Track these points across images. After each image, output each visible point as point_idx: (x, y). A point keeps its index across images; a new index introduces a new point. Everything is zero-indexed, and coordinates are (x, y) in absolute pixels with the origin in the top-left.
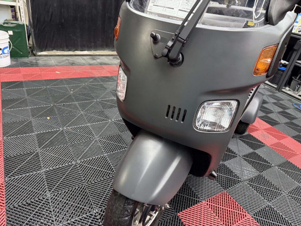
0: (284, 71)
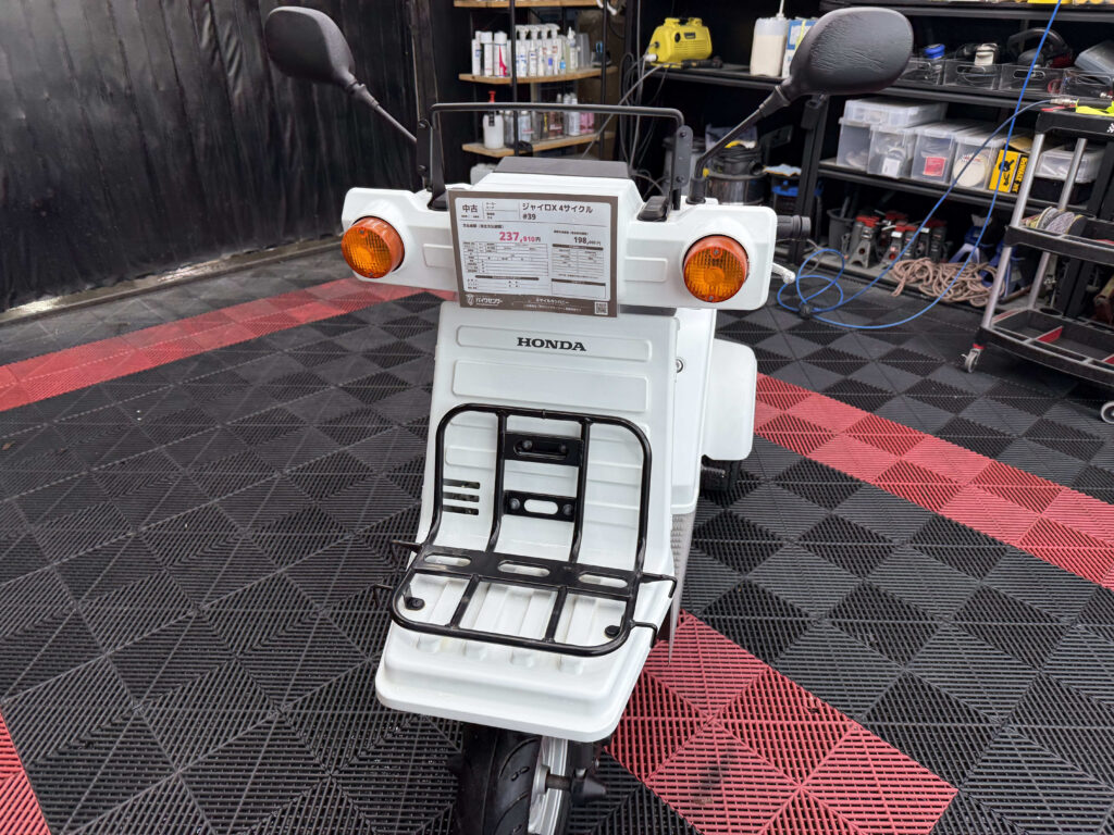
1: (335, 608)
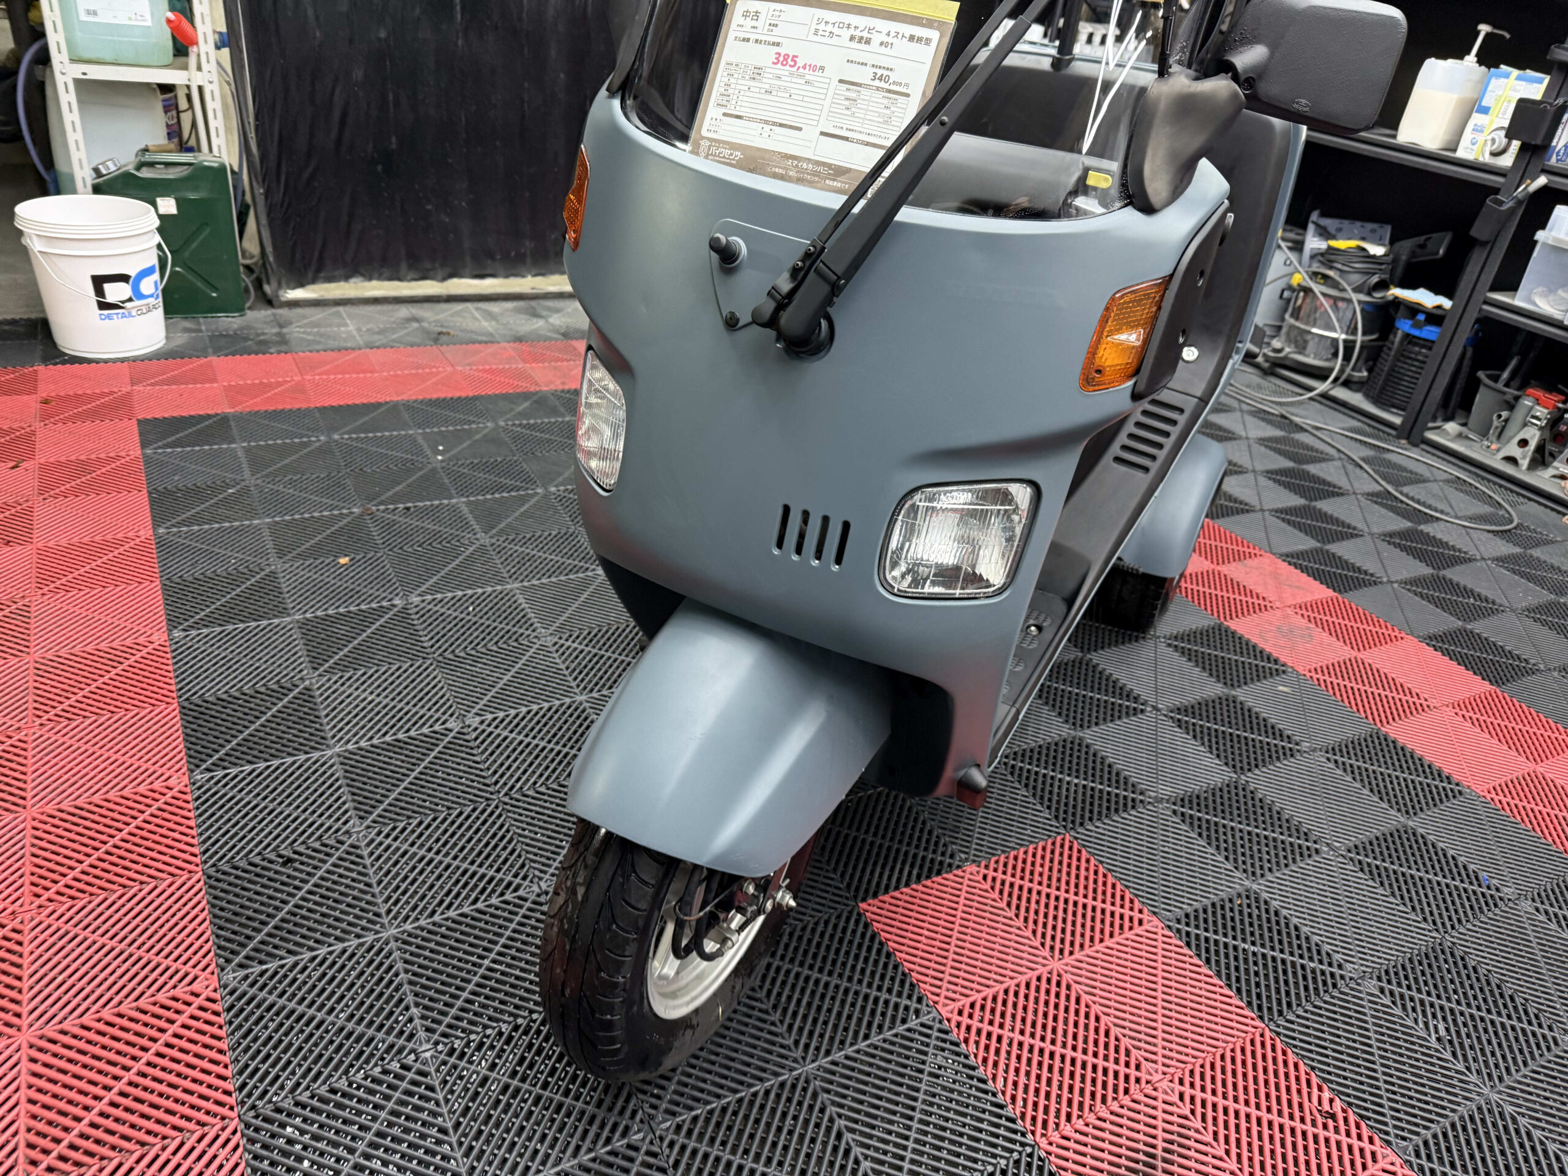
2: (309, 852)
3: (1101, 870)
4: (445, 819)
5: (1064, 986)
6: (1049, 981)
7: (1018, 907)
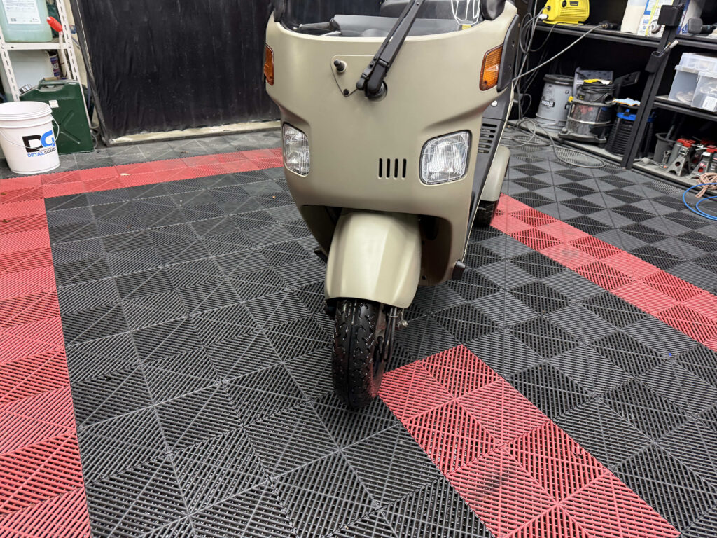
0: (633, 121)
1: (269, 329)
2: (119, 374)
3: (477, 359)
4: (180, 357)
5: (458, 408)
6: (452, 406)
7: (439, 376)
